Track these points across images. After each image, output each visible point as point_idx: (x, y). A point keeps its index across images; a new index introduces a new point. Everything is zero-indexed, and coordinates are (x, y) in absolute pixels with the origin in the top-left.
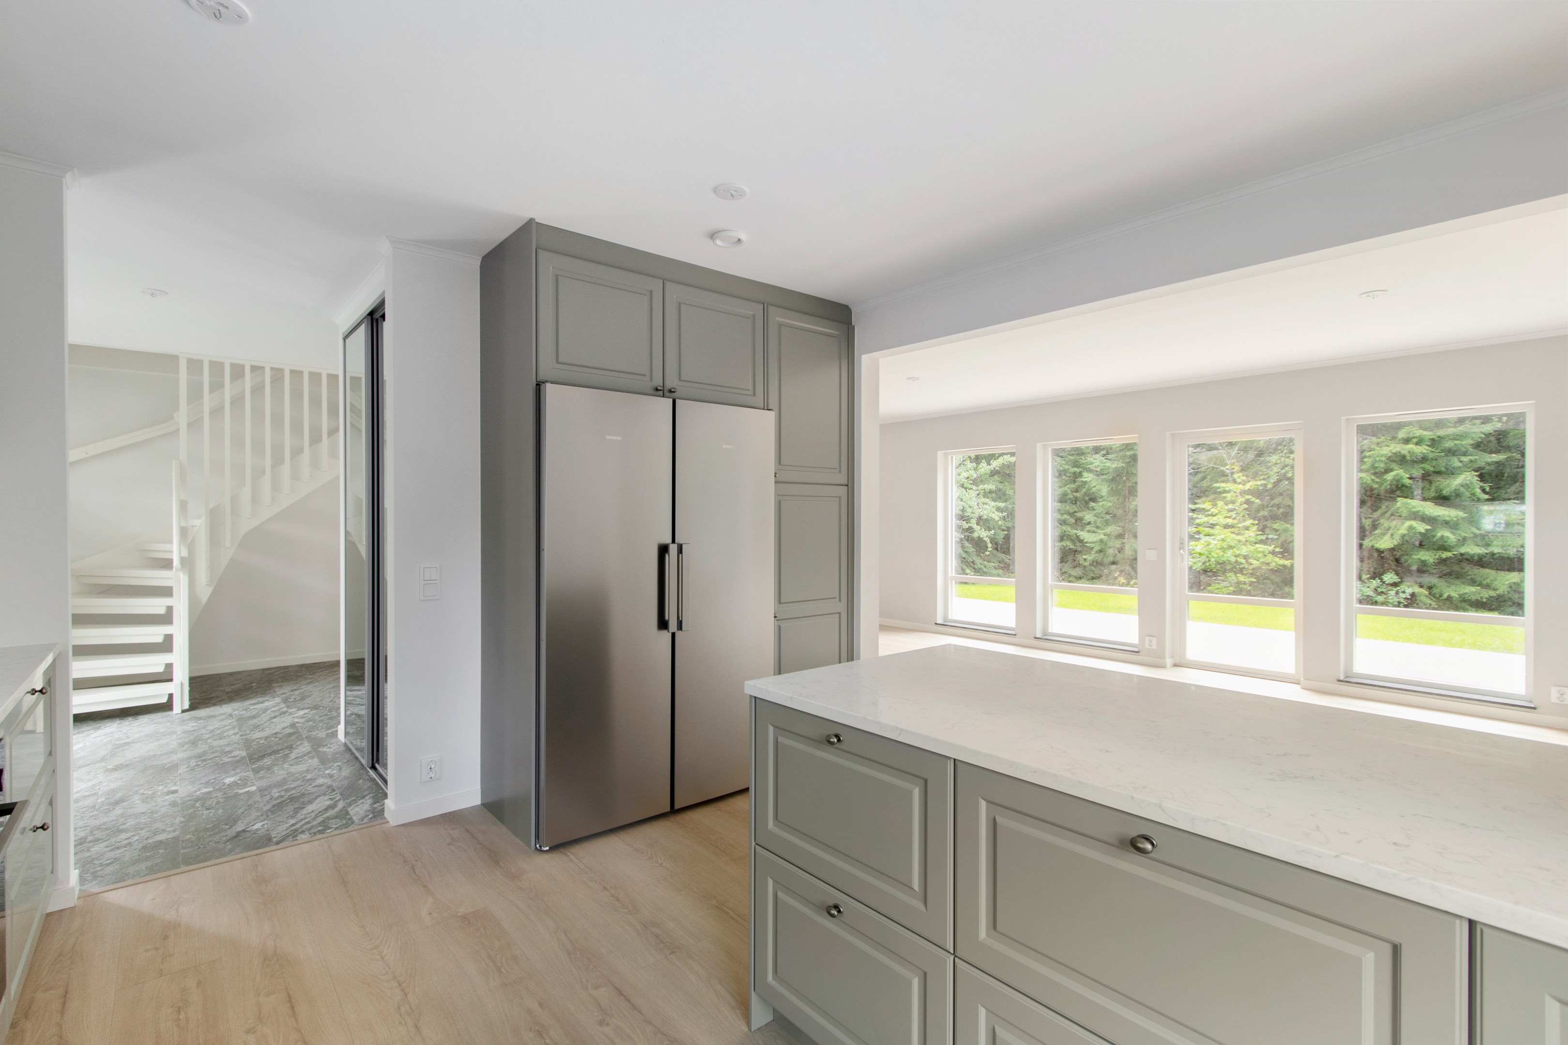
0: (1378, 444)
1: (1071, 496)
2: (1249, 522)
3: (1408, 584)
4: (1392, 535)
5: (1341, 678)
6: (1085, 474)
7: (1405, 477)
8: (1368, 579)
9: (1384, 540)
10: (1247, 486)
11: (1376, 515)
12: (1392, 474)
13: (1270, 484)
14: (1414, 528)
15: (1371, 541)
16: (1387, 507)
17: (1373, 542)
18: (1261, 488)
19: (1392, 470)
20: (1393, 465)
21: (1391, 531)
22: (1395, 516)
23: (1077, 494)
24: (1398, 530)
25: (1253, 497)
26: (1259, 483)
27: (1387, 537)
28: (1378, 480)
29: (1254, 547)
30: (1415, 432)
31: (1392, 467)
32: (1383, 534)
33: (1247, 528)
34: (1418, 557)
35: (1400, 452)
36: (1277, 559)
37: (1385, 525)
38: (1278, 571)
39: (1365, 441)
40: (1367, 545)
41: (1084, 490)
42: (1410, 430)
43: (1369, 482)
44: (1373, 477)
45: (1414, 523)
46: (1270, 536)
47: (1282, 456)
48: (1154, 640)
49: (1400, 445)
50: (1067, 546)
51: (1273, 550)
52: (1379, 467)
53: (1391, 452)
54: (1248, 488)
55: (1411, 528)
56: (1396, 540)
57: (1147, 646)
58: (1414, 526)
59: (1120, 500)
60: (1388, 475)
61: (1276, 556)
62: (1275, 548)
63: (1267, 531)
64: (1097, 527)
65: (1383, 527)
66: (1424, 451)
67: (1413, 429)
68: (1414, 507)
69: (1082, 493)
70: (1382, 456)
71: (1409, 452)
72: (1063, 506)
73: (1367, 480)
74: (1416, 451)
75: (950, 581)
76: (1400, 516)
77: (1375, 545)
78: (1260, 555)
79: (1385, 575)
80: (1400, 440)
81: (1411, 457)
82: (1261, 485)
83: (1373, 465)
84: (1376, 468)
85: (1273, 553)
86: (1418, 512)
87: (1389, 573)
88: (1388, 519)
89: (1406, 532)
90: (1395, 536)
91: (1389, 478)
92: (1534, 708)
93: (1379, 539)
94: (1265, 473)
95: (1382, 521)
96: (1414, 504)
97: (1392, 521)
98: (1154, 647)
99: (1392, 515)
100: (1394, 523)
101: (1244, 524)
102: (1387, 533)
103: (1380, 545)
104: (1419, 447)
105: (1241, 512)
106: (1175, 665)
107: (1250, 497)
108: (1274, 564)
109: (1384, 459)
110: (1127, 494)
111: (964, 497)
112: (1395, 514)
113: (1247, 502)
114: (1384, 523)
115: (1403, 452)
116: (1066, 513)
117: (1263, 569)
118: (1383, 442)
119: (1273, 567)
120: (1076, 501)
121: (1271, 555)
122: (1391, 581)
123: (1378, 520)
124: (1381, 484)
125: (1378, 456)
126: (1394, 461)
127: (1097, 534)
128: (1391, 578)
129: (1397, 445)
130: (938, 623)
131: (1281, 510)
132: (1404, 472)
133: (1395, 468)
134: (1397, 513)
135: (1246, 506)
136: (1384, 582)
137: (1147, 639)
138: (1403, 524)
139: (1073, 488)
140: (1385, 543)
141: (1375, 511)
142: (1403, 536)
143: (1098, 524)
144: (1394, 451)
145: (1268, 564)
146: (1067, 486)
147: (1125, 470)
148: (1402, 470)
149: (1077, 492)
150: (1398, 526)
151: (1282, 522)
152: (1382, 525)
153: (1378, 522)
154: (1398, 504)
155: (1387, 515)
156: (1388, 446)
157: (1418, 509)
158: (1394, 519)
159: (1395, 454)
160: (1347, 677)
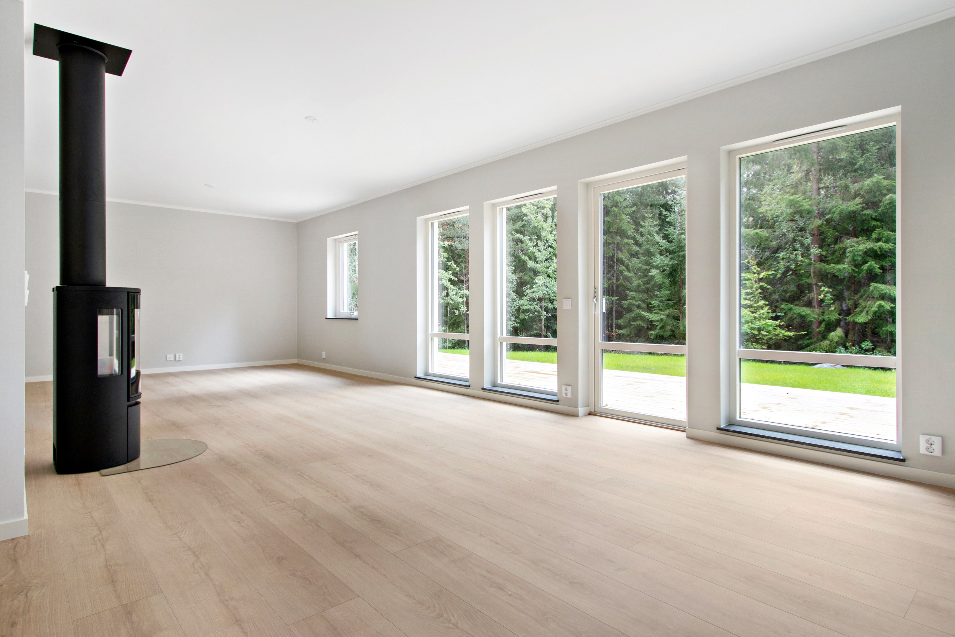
0: (857, 242)
1: (643, 287)
2: (762, 303)
3: (880, 349)
4: (867, 312)
5: (722, 426)
6: (652, 270)
7: (877, 268)
8: (851, 346)
9: (861, 316)
10: (761, 276)
11: (856, 297)
12: (867, 265)
13: (779, 274)
14: (883, 306)
15: (852, 316)
16: (865, 291)
17: (854, 318)
18: (771, 277)
19: (867, 262)
20: (869, 259)
21: (867, 309)
22: (870, 297)
23: (648, 286)
24: (871, 308)
25: (766, 284)
26: (770, 273)
27: (864, 314)
28: (857, 270)
29: (764, 322)
30: (884, 233)
31: (867, 260)
32: (862, 312)
33: (762, 308)
34: (887, 328)
35: (873, 248)
36: (783, 332)
37: (862, 305)
38: (785, 340)
39: (848, 241)
40: (849, 320)
41: (653, 282)
42: (880, 231)
43: (850, 271)
44: (853, 268)
45: (882, 303)
46: (779, 314)
47: (788, 253)
48: (569, 389)
49: (872, 243)
50: (640, 324)
51: (780, 324)
52: (858, 260)
53: (867, 249)
54: (762, 277)
55: (880, 306)
56: (870, 316)
57: (564, 395)
58: (882, 304)
59: (676, 289)
60: (864, 266)
61: (783, 329)
62: (780, 322)
63: (778, 310)
64: (661, 310)
65: (861, 306)
66: (890, 247)
67: (882, 231)
68: (883, 290)
69: (651, 285)
70: (859, 251)
71: (879, 248)
72: (638, 295)
73: (849, 270)
74: (884, 247)
75: (430, 338)
76: (873, 297)
77: (855, 320)
78: (770, 328)
79: (863, 343)
80: (873, 240)
81: (881, 252)
82: (771, 275)
83: (853, 258)
84: (856, 260)
85: (780, 326)
86: (886, 293)
87: (866, 342)
88: (865, 300)
89: (877, 309)
90: (869, 312)
91: (865, 268)
92: (903, 460)
93: (858, 315)
94: (776, 266)
95: (860, 301)
96: (882, 288)
97: (868, 302)
98: (569, 396)
99: (868, 297)
100: (869, 303)
101: (758, 304)
102: (864, 310)
103: (859, 320)
104: (887, 244)
105: (756, 295)
106: (590, 414)
107: (763, 284)
108: (781, 335)
109: (860, 253)
110: (681, 285)
111: (548, 284)
112: (870, 296)
113: (761, 287)
114: (862, 303)
115: (875, 248)
116: (639, 300)
117: (773, 339)
118: (861, 241)
119: (781, 338)
120: (647, 291)
121: (779, 328)
122: (867, 348)
123: (858, 301)
124: (859, 273)
125: (856, 251)
126: (869, 256)
127: (659, 315)
128: (867, 345)
129: (871, 243)
130: (417, 376)
131: (788, 295)
132: (876, 263)
133: (870, 260)
134: (871, 295)
135: (760, 291)
136: (862, 349)
137: (564, 387)
138: (875, 303)
139: (645, 281)
140: (862, 319)
141: (857, 294)
142: (875, 313)
143: (661, 307)
144: (868, 247)
145: (777, 335)
146: (641, 280)
147: (679, 266)
148: (874, 262)
149: (648, 284)
150: (871, 305)
151: (787, 303)
152: (861, 305)
153: (858, 302)
154: (871, 288)
155: (864, 297)
156: (864, 244)
157: (885, 291)
158: (869, 300)
159: (869, 249)
160: (731, 425)
